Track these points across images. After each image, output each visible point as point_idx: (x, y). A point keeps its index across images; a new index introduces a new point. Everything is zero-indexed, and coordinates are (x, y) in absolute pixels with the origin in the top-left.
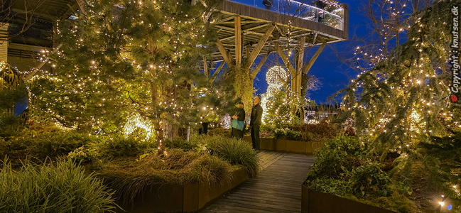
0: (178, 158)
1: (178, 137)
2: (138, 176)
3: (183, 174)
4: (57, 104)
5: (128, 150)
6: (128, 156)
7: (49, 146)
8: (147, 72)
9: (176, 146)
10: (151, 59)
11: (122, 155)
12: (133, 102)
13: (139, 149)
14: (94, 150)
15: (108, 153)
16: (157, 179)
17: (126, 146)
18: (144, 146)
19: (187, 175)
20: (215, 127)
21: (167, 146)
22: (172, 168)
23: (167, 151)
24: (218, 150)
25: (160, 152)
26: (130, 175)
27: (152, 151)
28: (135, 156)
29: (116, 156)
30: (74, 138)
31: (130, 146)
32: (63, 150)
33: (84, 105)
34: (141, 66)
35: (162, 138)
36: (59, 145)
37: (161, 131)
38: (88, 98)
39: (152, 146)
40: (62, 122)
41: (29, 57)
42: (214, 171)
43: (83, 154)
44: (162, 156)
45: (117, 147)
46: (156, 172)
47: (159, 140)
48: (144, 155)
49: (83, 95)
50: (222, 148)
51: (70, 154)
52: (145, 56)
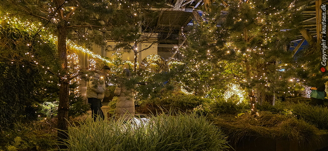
0: (268, 118)
1: (266, 102)
2: (239, 129)
3: (274, 131)
4: (185, 78)
5: (229, 109)
6: (230, 113)
7: (182, 103)
8: (244, 54)
9: (266, 109)
10: (248, 45)
11: (225, 113)
12: (235, 76)
13: (237, 109)
14: (208, 108)
15: (216, 110)
16: (253, 132)
17: (228, 107)
18: (240, 107)
19: (278, 132)
20: (296, 96)
21: (258, 108)
22: (264, 126)
23: (259, 112)
24: (303, 115)
25: (253, 113)
26: (233, 127)
27: (246, 112)
28: (234, 114)
29: (221, 113)
30: (194, 99)
31: (231, 106)
32: (189, 106)
33: (199, 78)
34: (241, 50)
35: (254, 103)
36: (187, 103)
37: (253, 97)
38: (201, 74)
39: (246, 108)
40: (187, 89)
41: (168, 51)
42: (303, 133)
43: (202, 109)
44: (255, 116)
45: (222, 107)
46: (252, 127)
47: (252, 104)
48: (241, 114)
49: (199, 72)
50: (308, 114)
51: (194, 109)
52: (243, 43)
